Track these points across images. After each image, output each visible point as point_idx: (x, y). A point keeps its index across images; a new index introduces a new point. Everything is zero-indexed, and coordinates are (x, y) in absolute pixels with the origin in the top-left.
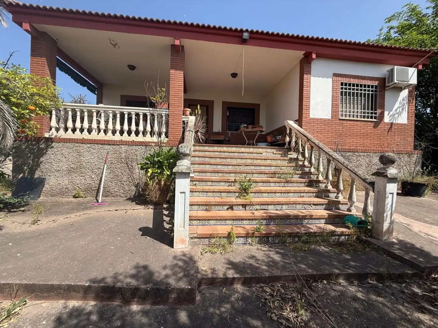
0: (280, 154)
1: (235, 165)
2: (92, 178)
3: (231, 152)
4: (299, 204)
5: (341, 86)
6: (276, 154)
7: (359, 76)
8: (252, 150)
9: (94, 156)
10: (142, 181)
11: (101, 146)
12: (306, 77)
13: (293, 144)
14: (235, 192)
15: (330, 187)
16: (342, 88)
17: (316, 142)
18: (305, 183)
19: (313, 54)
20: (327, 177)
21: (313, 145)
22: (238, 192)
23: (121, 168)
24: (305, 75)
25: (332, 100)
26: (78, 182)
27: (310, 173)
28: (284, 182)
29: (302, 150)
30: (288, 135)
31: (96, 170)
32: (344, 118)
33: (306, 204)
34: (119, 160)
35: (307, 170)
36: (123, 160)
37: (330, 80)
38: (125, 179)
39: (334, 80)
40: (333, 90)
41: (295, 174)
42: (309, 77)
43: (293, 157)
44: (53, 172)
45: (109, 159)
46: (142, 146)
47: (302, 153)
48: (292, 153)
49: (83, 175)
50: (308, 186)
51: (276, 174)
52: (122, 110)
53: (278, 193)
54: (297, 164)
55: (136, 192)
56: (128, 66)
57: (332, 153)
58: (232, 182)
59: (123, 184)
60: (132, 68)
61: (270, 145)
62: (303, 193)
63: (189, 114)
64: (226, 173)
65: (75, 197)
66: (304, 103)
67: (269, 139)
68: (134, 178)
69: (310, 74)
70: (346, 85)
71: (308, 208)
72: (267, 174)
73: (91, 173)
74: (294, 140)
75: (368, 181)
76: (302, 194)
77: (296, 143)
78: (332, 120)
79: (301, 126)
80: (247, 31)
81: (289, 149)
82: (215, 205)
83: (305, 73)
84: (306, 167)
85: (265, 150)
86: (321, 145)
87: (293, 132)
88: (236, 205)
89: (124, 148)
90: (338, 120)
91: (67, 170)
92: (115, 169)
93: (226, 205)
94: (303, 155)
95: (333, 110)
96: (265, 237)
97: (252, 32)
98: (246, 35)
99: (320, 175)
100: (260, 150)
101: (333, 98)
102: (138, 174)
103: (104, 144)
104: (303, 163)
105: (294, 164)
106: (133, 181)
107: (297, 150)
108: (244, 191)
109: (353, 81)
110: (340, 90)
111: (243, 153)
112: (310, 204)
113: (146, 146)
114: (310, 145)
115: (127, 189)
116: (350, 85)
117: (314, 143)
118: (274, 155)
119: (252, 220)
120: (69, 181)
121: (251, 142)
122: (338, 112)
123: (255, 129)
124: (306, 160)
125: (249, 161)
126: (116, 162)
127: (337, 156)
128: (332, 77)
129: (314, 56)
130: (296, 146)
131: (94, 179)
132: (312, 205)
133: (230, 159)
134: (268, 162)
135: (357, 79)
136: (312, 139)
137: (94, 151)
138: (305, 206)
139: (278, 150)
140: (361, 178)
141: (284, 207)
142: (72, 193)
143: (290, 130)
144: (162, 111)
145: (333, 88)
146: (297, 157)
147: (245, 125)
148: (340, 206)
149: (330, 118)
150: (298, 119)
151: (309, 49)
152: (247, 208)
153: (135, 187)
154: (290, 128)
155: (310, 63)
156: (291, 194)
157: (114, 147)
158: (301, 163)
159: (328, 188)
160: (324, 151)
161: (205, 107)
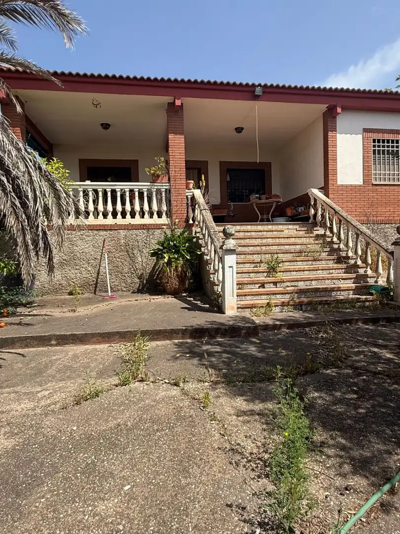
0: (304, 231)
1: (256, 246)
2: (88, 271)
3: (248, 232)
4: (328, 279)
5: (372, 144)
6: (299, 231)
7: (394, 130)
8: (270, 227)
9: (89, 244)
10: (146, 271)
11: (96, 232)
12: (331, 135)
13: (319, 218)
14: (263, 272)
15: (359, 262)
16: (374, 146)
17: (344, 214)
18: (334, 260)
19: (338, 108)
20: (356, 252)
21: (341, 219)
22: (266, 272)
23: (120, 257)
24: (329, 132)
25: (363, 161)
26: (73, 276)
27: (339, 249)
28: (312, 261)
29: (330, 225)
30: (312, 207)
31: (92, 261)
32: (377, 183)
33: (335, 279)
34: (118, 247)
35: (336, 246)
36: (123, 248)
37: (360, 136)
38: (127, 269)
39: (364, 136)
40: (363, 149)
41: (323, 252)
42: (335, 135)
43: (320, 233)
44: (43, 266)
45: (107, 247)
46: (144, 229)
47: (330, 228)
48: (318, 228)
49: (78, 267)
50: (336, 263)
51: (302, 252)
52: (114, 187)
53: (307, 270)
54: (324, 240)
55: (140, 284)
56: (102, 125)
57: (360, 226)
58: (258, 263)
59: (125, 276)
60: (106, 126)
61: (290, 219)
62: (332, 269)
63: (192, 187)
64: (249, 254)
65: (71, 294)
66: (330, 167)
67: (289, 212)
68: (137, 269)
69: (336, 131)
70: (379, 141)
71: (337, 283)
72: (292, 253)
73: (86, 265)
74: (320, 213)
75: (389, 251)
76: (331, 271)
77: (323, 216)
78: (365, 185)
79: (327, 195)
80: (260, 85)
81: (315, 224)
82: (247, 284)
83: (329, 129)
84: (335, 244)
85: (285, 227)
86: (349, 218)
87: (318, 202)
88: (267, 283)
89: (123, 233)
90: (371, 185)
91: (59, 263)
92: (114, 259)
93: (258, 283)
94: (331, 229)
95: (364, 174)
96: (298, 305)
97: (265, 85)
98: (258, 91)
99: (350, 251)
100: (280, 227)
101: (363, 158)
102: (141, 263)
103: (99, 230)
104: (332, 239)
105: (321, 241)
106: (136, 273)
107: (323, 225)
108: (272, 270)
109: (386, 137)
110: (373, 148)
111: (261, 231)
112: (339, 279)
113: (148, 229)
114: (338, 218)
115: (129, 281)
116: (383, 141)
117: (342, 216)
118: (297, 232)
119: (285, 293)
120: (63, 276)
121: (265, 217)
122: (370, 176)
123: (270, 200)
124: (335, 235)
125: (270, 241)
126: (114, 250)
127: (364, 228)
128: (362, 133)
129: (339, 110)
130: (322, 220)
131: (91, 272)
132: (341, 280)
133: (248, 240)
134: (292, 240)
135: (392, 133)
136: (339, 211)
137: (89, 239)
138: (334, 281)
139: (301, 226)
140: (384, 249)
141: (313, 282)
142: (67, 290)
143: (315, 200)
144: (162, 186)
145: (363, 147)
146: (325, 233)
147: (258, 196)
148: (368, 279)
149: (362, 184)
150: (323, 186)
151: (333, 101)
152: (278, 285)
153: (138, 278)
154: (314, 198)
155: (335, 118)
156: (320, 271)
157: (111, 232)
158: (329, 240)
159: (358, 264)
160: (352, 224)
161: (196, 171)
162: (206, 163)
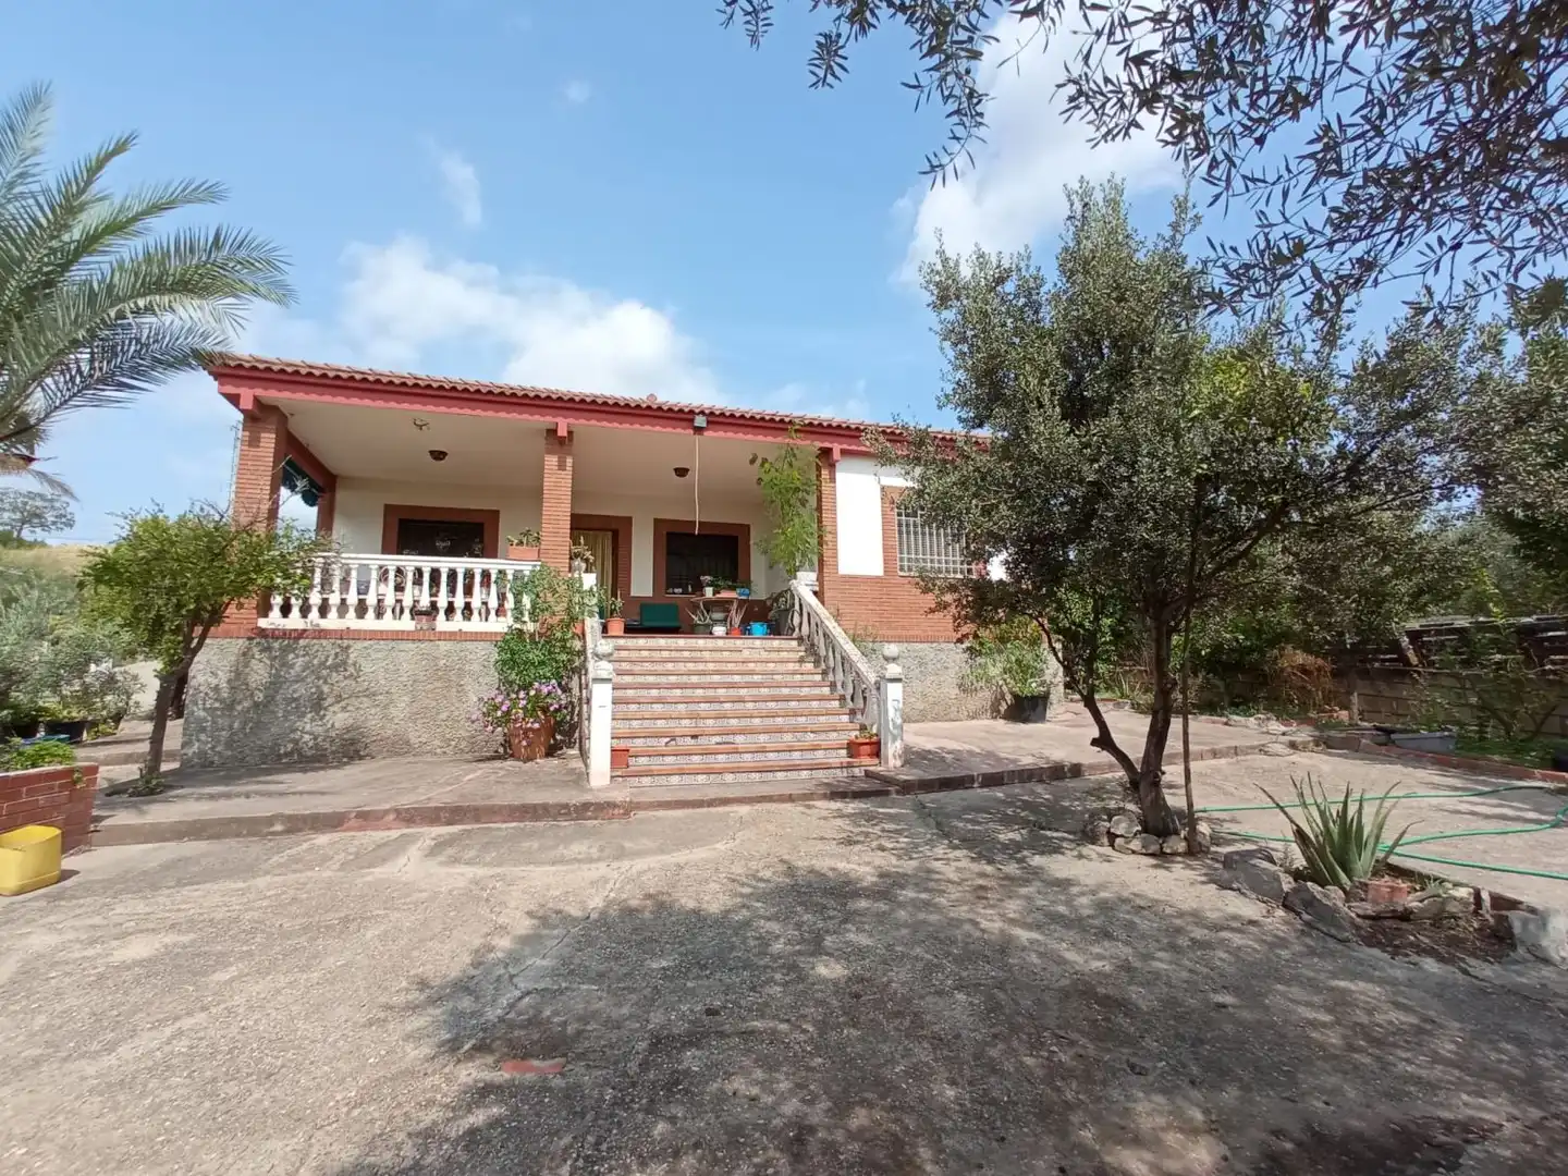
3: (676, 650)
4: (788, 732)
5: (897, 511)
6: (769, 651)
8: (720, 643)
9: (377, 666)
12: (826, 492)
16: (900, 514)
17: (831, 625)
19: (835, 452)
21: (828, 632)
24: (824, 488)
25: (883, 537)
28: (771, 701)
32: (907, 573)
39: (884, 498)
40: (883, 518)
42: (833, 493)
46: (482, 640)
56: (430, 452)
60: (438, 455)
66: (826, 545)
69: (835, 487)
70: (907, 507)
78: (885, 577)
79: (821, 591)
80: (702, 411)
83: (823, 484)
85: (748, 643)
88: (681, 736)
90: (895, 578)
93: (665, 737)
95: (885, 558)
97: (712, 413)
98: (700, 421)
100: (739, 643)
101: (883, 533)
103: (401, 640)
110: (897, 518)
112: (806, 732)
117: (828, 628)
118: (766, 653)
122: (895, 562)
126: (424, 678)
129: (838, 454)
132: (809, 734)
134: (750, 667)
136: (825, 619)
137: (379, 655)
143: (800, 600)
144: (524, 565)
145: (883, 514)
149: (881, 574)
152: (700, 740)
154: (799, 596)
155: (833, 466)
157: (421, 646)
160: (838, 642)
161: (610, 534)
162: (628, 520)
